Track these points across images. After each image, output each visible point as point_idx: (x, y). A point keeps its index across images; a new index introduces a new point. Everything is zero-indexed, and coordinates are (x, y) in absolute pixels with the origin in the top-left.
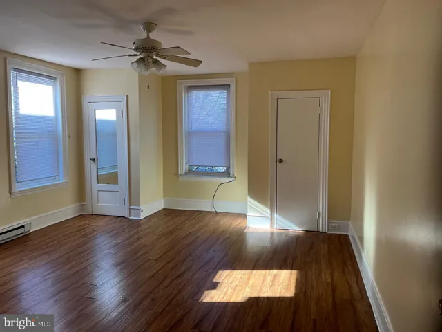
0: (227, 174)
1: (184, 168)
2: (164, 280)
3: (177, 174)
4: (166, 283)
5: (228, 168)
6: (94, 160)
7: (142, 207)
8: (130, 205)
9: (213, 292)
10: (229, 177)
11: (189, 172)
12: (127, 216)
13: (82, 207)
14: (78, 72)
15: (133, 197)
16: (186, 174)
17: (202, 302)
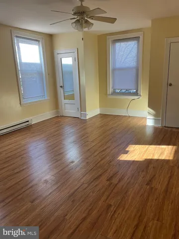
0: (136, 94)
1: (110, 90)
2: (94, 153)
3: (106, 94)
4: (96, 154)
5: (137, 91)
6: (62, 87)
7: (87, 113)
8: (81, 111)
9: (126, 155)
10: (137, 96)
11: (114, 93)
12: (80, 117)
13: (58, 112)
14: (51, 36)
15: (82, 107)
16: (112, 94)
17: (119, 160)
